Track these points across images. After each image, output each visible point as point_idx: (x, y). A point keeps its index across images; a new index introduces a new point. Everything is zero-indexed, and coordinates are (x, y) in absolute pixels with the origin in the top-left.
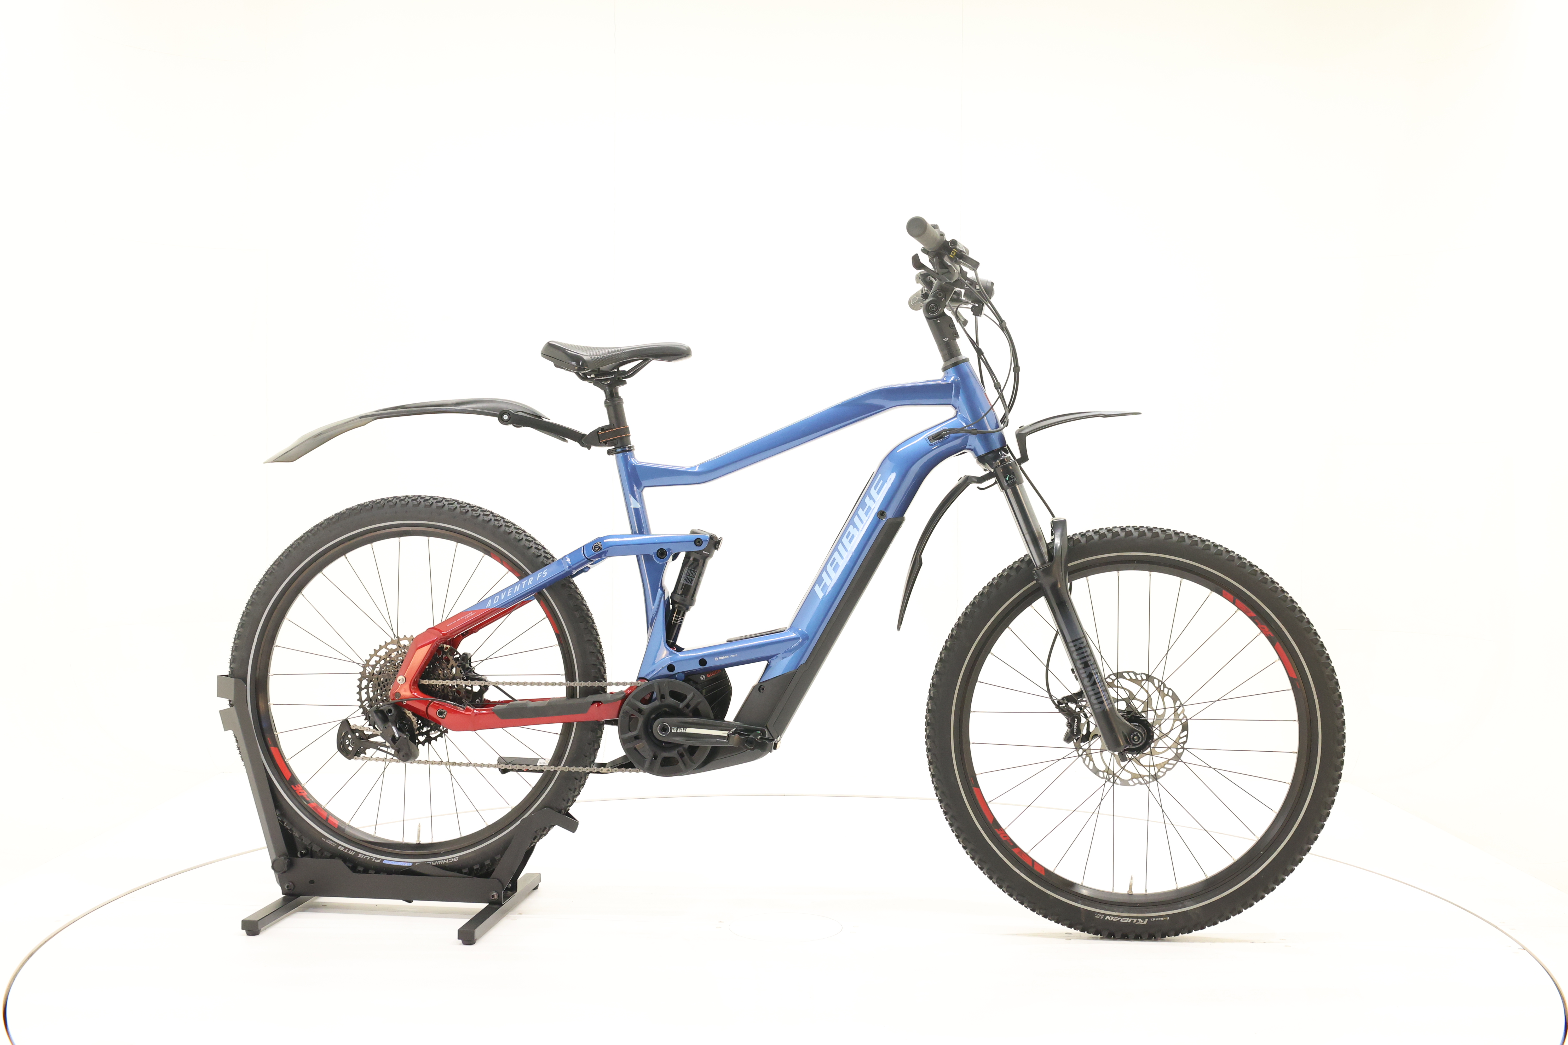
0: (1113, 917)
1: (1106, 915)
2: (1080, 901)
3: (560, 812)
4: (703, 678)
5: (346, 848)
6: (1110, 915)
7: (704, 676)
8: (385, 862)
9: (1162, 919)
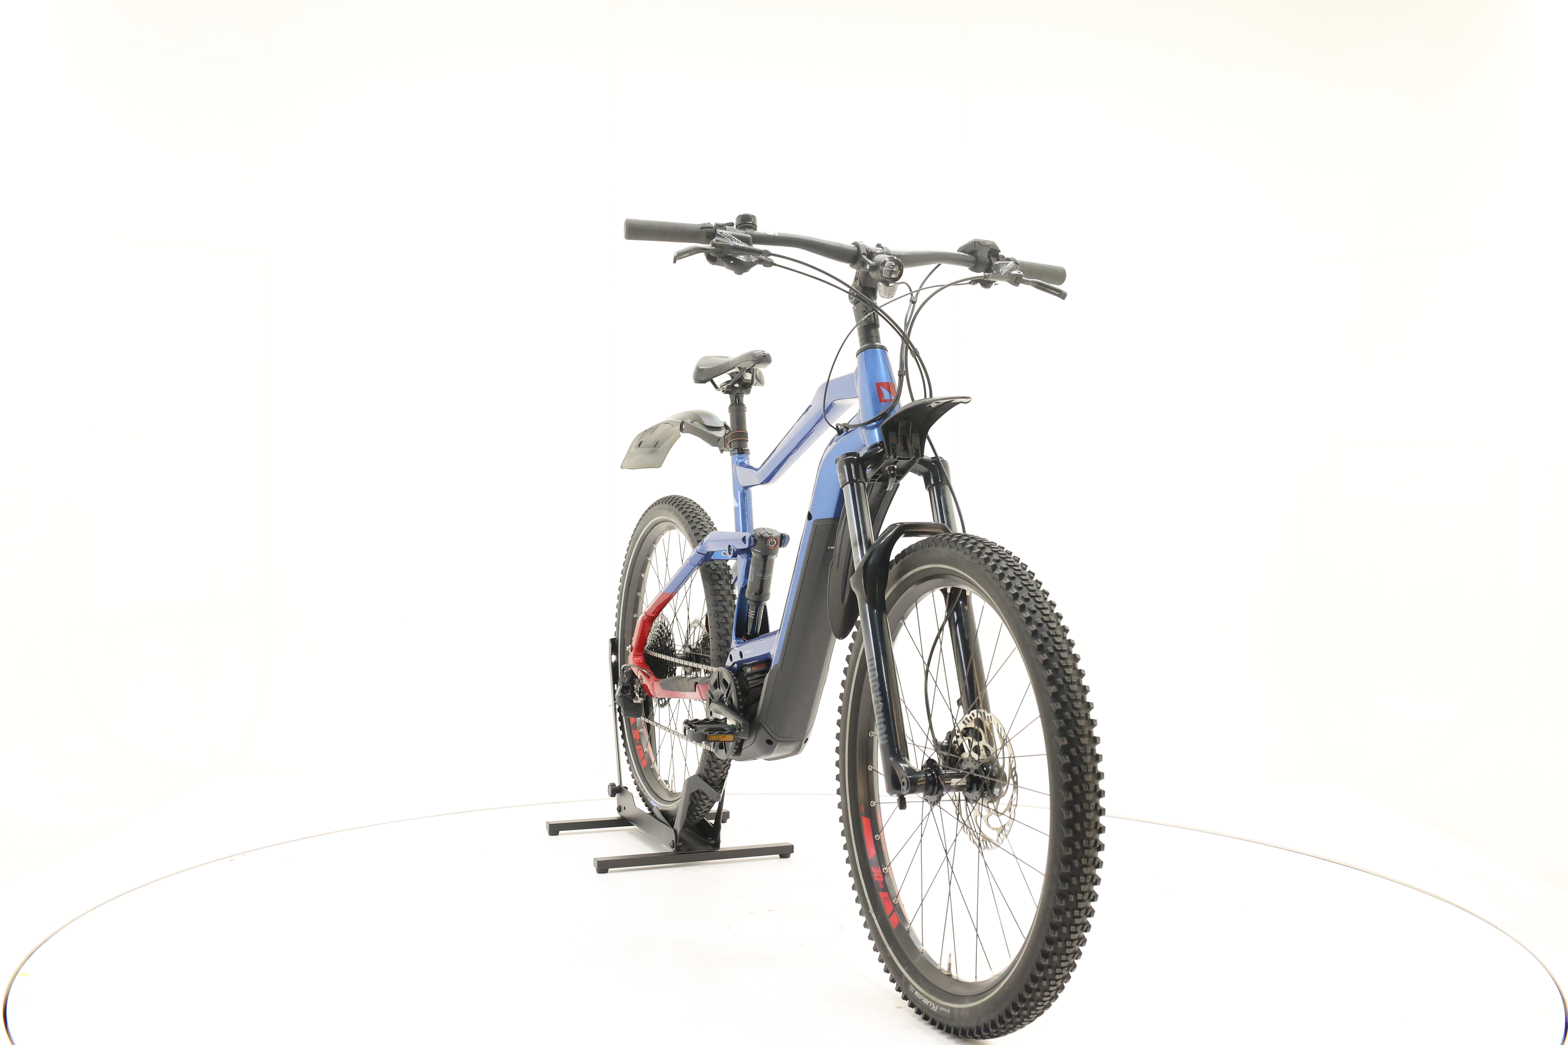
0: (919, 994)
1: (916, 989)
2: (907, 968)
3: (706, 781)
4: (749, 670)
5: (641, 785)
6: (919, 991)
7: (750, 669)
8: (651, 802)
9: (946, 1010)
